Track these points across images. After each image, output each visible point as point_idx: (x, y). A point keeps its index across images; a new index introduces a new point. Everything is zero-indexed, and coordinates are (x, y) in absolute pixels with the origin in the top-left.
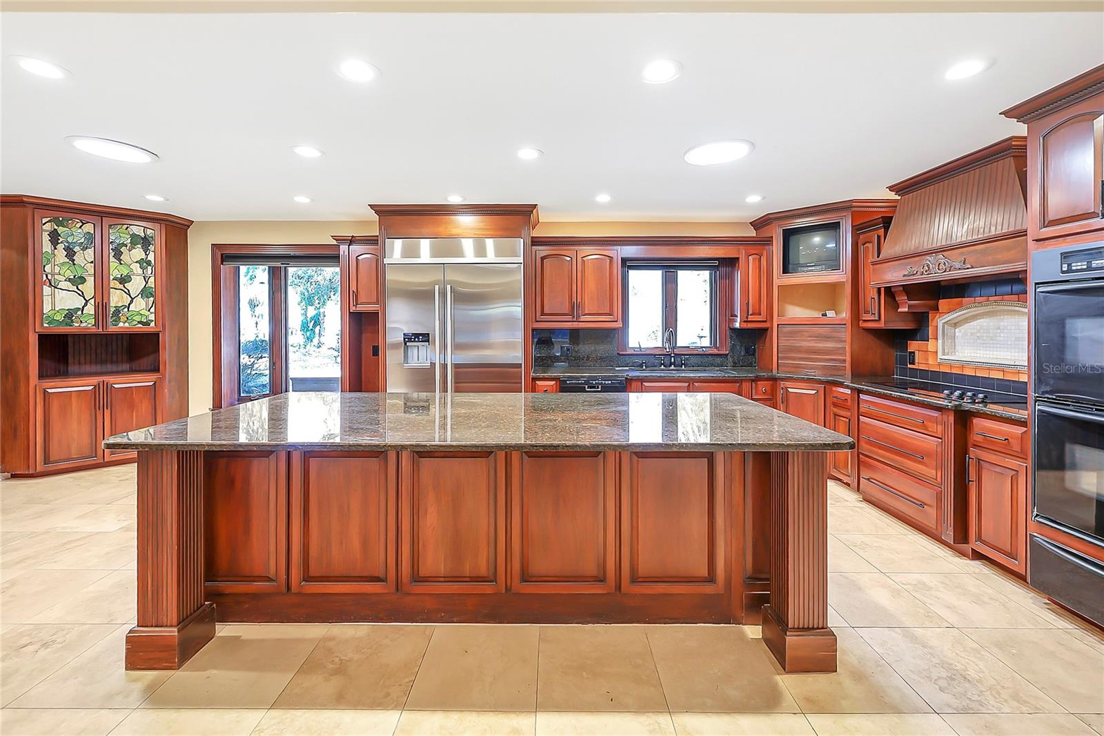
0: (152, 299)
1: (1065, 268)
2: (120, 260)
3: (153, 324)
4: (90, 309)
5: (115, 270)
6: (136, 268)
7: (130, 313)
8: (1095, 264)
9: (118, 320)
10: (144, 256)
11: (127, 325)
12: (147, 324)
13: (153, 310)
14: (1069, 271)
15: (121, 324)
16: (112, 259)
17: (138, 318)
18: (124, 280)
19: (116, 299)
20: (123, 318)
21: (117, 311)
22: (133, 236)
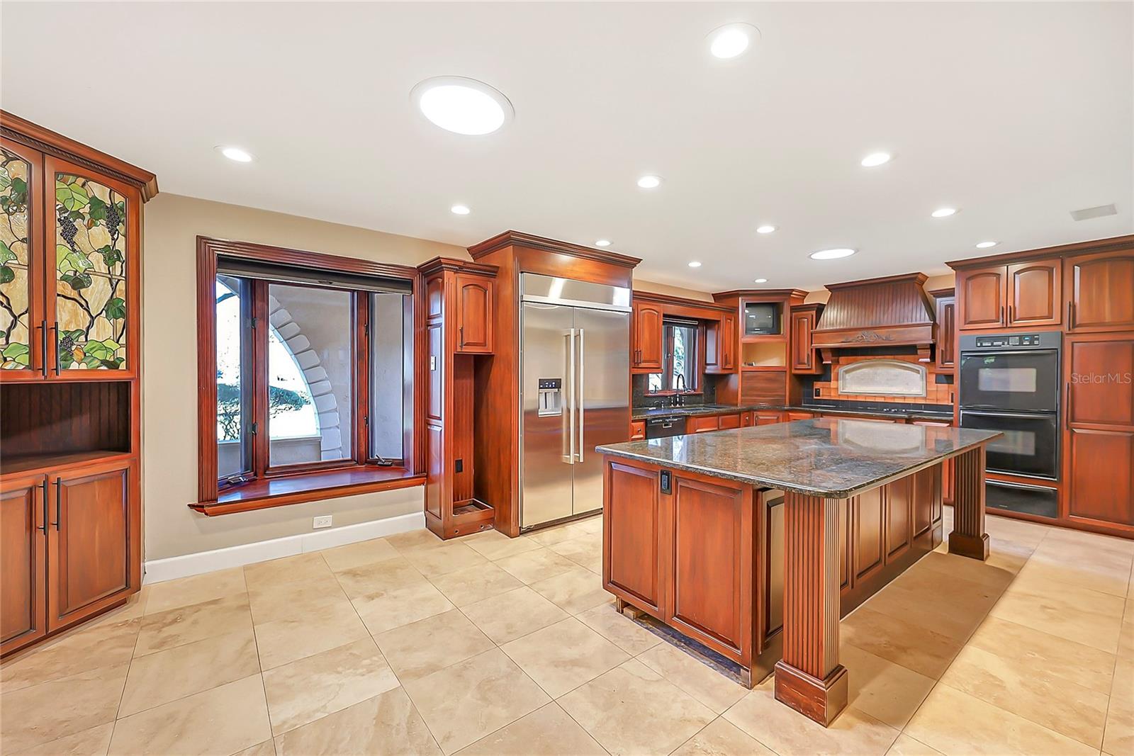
0: (121, 321)
1: (979, 344)
2: (72, 244)
3: (123, 366)
4: (21, 335)
5: (65, 262)
6: (98, 262)
7: (89, 346)
8: (995, 343)
9: (69, 357)
10: (110, 243)
11: (83, 366)
12: (113, 365)
13: (123, 340)
14: (981, 346)
15: (74, 366)
16: (60, 240)
17: (100, 355)
18: (79, 282)
19: (67, 316)
20: (78, 355)
21: (69, 340)
22: (95, 202)
